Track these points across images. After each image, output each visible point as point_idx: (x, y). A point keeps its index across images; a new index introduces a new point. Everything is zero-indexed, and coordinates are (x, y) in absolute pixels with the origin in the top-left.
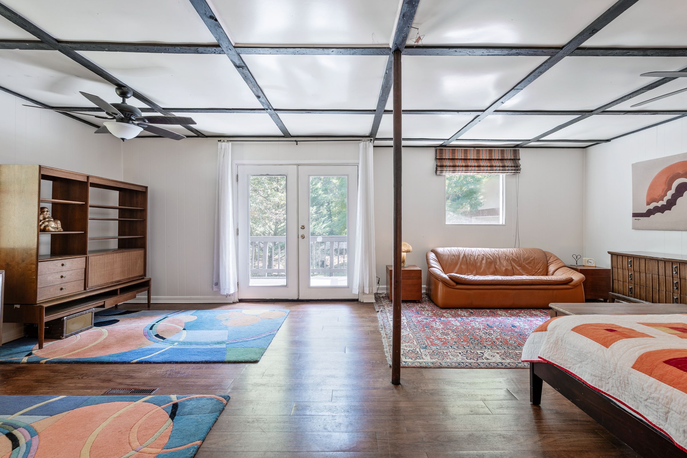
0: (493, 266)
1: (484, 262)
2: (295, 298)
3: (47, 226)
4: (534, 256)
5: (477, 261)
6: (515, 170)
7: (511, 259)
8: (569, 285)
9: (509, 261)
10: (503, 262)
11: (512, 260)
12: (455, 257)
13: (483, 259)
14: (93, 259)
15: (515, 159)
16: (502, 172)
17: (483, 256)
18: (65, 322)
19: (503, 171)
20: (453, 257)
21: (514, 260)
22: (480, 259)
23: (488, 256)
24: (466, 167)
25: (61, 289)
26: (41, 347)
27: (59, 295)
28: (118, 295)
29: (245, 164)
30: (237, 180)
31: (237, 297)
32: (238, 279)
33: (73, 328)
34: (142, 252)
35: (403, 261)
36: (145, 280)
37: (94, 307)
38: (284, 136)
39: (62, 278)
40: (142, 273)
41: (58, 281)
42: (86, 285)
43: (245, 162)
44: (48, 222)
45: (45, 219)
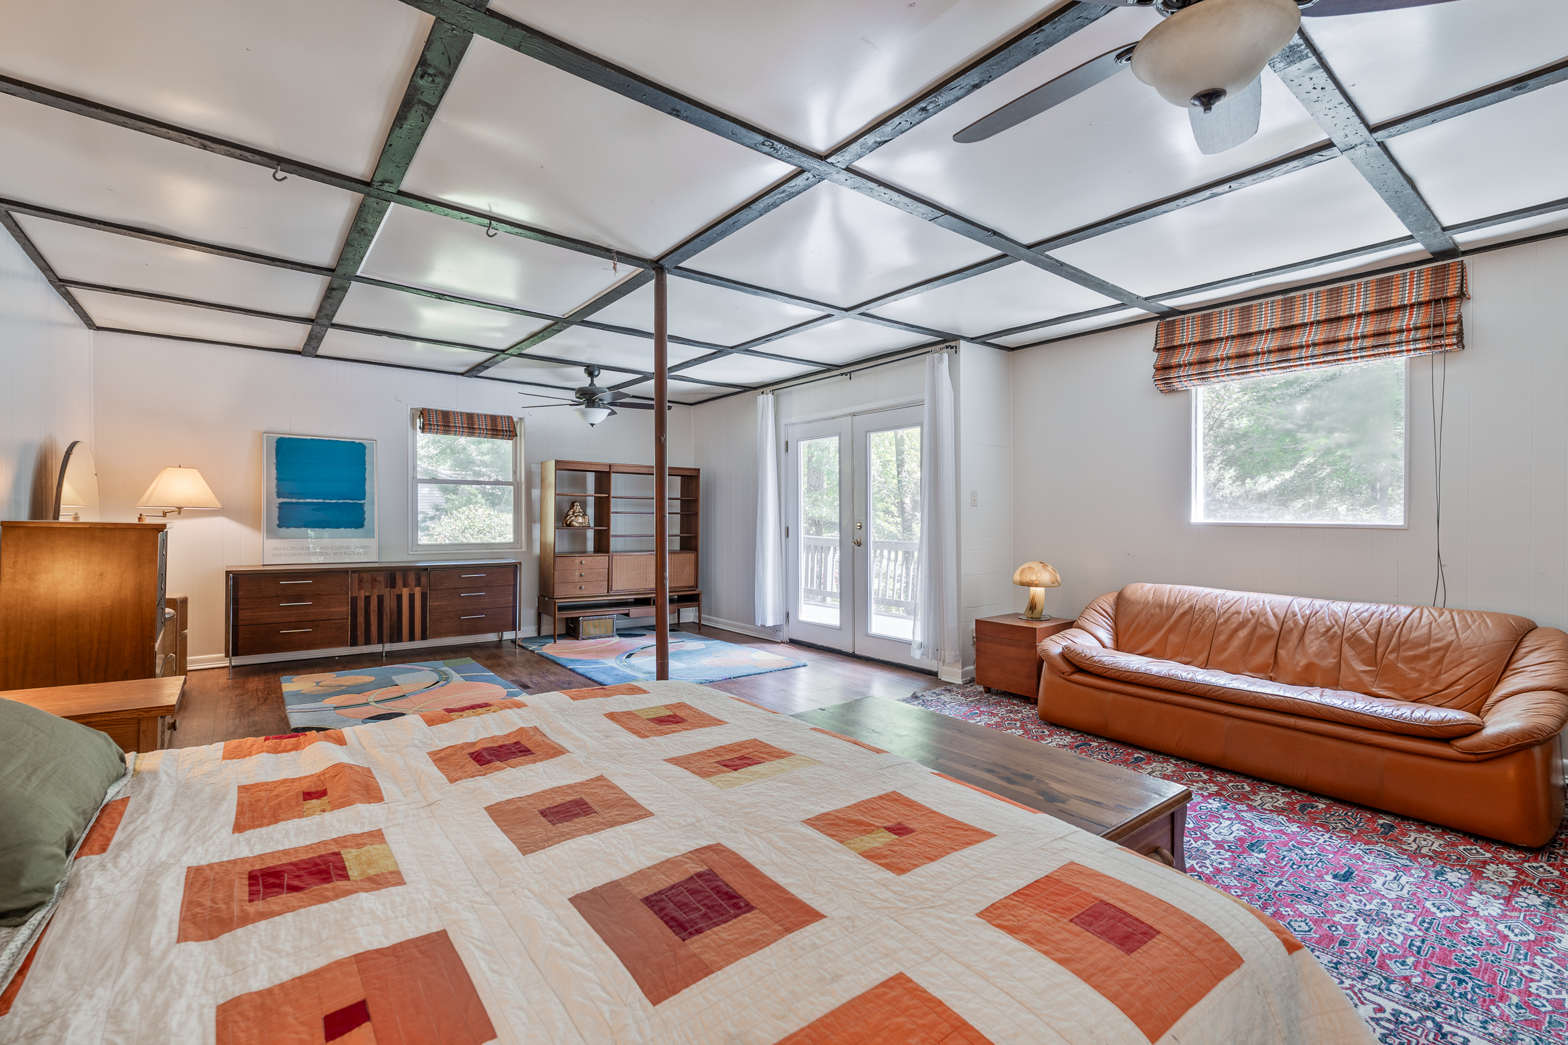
0: (1269, 648)
1: (1243, 633)
2: (851, 651)
3: (573, 521)
4: (1449, 638)
5: (1222, 628)
6: (1429, 338)
7: (1347, 634)
8: (1451, 746)
9: (1336, 643)
10: (1312, 641)
11: (1348, 639)
12: (1161, 610)
13: (1242, 625)
14: (617, 560)
15: (1437, 301)
16: (1371, 353)
17: (1250, 616)
18: (581, 623)
19: (1376, 351)
20: (1158, 610)
21: (1355, 640)
22: (1235, 625)
23: (1266, 620)
24: (1242, 359)
25: (581, 588)
26: (555, 642)
27: (578, 593)
28: (650, 605)
29: (794, 424)
30: (787, 450)
31: (786, 635)
32: (787, 607)
33: (593, 631)
34: (690, 556)
35: (1032, 607)
36: (694, 592)
37: (615, 612)
38: (829, 369)
39: (581, 575)
40: (692, 583)
41: (577, 578)
42: (609, 588)
43: (794, 420)
44: (576, 516)
45: (573, 514)
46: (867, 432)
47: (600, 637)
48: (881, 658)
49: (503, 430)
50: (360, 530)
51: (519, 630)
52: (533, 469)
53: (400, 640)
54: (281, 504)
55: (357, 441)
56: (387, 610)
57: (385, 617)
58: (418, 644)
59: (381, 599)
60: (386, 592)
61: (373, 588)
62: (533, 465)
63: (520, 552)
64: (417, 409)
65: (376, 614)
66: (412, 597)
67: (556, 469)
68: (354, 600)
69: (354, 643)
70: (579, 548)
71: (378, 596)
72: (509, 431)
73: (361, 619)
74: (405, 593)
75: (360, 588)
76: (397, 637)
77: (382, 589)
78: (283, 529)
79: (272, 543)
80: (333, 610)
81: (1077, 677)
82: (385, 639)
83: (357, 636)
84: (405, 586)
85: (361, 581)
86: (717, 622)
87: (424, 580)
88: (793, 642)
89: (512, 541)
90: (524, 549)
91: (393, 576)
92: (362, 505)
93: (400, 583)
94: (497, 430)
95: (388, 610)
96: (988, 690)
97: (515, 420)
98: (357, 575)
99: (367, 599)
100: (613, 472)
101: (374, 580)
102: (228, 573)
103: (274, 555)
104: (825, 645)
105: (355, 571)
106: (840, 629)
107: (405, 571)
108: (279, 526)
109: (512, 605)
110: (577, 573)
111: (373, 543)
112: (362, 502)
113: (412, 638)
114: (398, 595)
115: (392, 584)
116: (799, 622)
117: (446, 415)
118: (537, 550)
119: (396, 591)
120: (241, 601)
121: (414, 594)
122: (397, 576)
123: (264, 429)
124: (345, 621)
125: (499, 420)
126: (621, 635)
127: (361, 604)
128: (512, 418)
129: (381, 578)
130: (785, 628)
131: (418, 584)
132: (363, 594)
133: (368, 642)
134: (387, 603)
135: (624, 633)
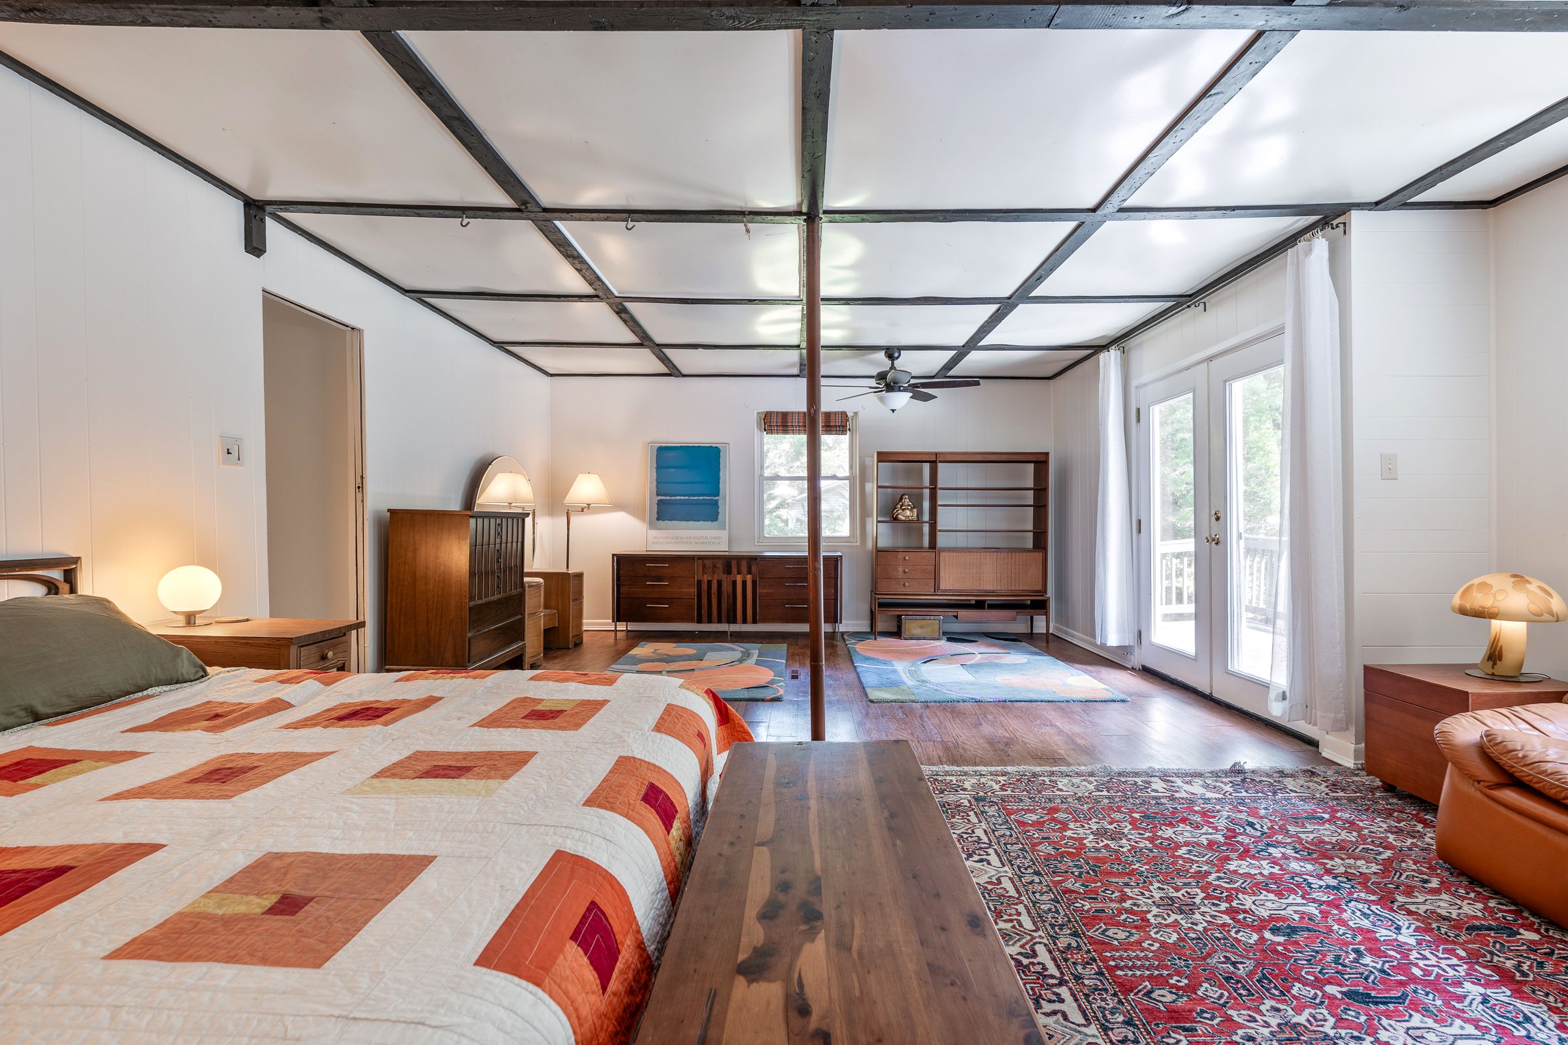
2: (1207, 692)
3: (900, 514)
14: (945, 560)
18: (905, 622)
25: (904, 585)
26: (876, 639)
27: (901, 590)
28: (984, 609)
29: (1146, 385)
30: (1138, 420)
31: (1137, 660)
32: (1139, 623)
33: (917, 631)
34: (1039, 555)
35: (1495, 655)
36: (1043, 598)
37: (940, 615)
38: (1182, 301)
39: (905, 572)
40: (1039, 587)
41: (900, 574)
42: (936, 587)
43: (1144, 379)
44: (903, 510)
45: (901, 507)
46: (1225, 381)
47: (924, 639)
48: (1245, 708)
49: (836, 426)
50: (715, 523)
51: (841, 623)
52: (867, 463)
53: (735, 622)
54: (659, 501)
55: (714, 445)
56: (725, 595)
57: (723, 600)
58: (749, 628)
59: (720, 583)
60: (724, 577)
61: (713, 573)
62: (866, 459)
63: (854, 546)
64: (762, 413)
65: (716, 596)
66: (744, 583)
67: (879, 461)
68: (699, 582)
69: (699, 621)
70: (914, 544)
71: (718, 581)
72: (842, 426)
73: (704, 601)
74: (739, 578)
75: (703, 574)
76: (732, 620)
77: (720, 575)
78: (660, 522)
79: (653, 533)
80: (684, 590)
81: (1510, 795)
82: (723, 619)
83: (702, 614)
84: (739, 573)
85: (704, 566)
86: (1073, 636)
87: (754, 568)
88: (1147, 672)
89: (848, 534)
90: (858, 544)
91: (729, 563)
92: (717, 501)
93: (734, 570)
94: (830, 426)
95: (725, 592)
96: (1389, 788)
97: (850, 414)
98: (701, 561)
99: (709, 582)
100: (940, 462)
101: (714, 566)
102: (613, 555)
103: (654, 543)
104: (1179, 679)
105: (701, 558)
106: (1195, 659)
107: (739, 559)
108: (658, 519)
109: (833, 597)
110: (901, 569)
111: (724, 534)
112: (717, 498)
113: (745, 621)
114: (733, 581)
115: (728, 571)
116: (1152, 644)
117: (785, 415)
118: (870, 545)
119: (732, 577)
120: (622, 578)
121: (746, 581)
122: (733, 564)
123: (649, 440)
124: (692, 601)
125: (833, 417)
126: (949, 640)
127: (705, 587)
128: (845, 413)
129: (720, 565)
130: (1136, 650)
131: (749, 572)
132: (706, 578)
133: (710, 621)
134: (724, 588)
135: (953, 638)
